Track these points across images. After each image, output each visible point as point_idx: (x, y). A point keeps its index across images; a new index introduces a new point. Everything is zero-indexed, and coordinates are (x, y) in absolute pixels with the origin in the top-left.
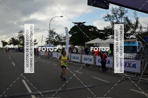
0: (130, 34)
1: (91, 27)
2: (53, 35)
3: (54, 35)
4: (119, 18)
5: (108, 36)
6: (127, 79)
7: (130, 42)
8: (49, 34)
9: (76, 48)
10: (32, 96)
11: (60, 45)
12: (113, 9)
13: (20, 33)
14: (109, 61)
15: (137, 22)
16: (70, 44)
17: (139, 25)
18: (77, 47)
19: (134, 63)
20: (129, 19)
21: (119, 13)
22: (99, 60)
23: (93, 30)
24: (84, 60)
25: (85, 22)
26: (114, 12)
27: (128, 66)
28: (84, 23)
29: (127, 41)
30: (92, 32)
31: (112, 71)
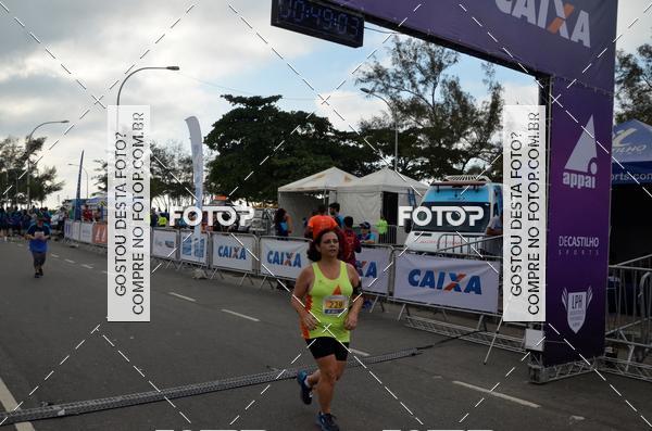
0: (467, 155)
1: (301, 118)
4: (422, 82)
5: (377, 158)
6: (443, 341)
7: (460, 185)
11: (166, 196)
12: (399, 45)
14: (373, 265)
15: (495, 106)
16: (210, 190)
20: (464, 88)
21: (424, 61)
23: (314, 130)
24: (270, 261)
25: (280, 97)
26: (401, 57)
27: (448, 288)
28: (276, 98)
29: (451, 181)
30: (311, 140)
31: (386, 306)
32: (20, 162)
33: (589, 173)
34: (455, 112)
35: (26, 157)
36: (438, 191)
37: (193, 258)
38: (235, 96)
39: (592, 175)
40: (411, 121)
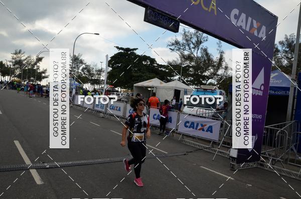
0: (208, 78)
1: (145, 58)
2: (77, 66)
3: (81, 64)
4: (193, 48)
5: (173, 76)
7: (206, 90)
8: (71, 61)
9: (118, 91)
10: (31, 170)
11: (89, 84)
12: (185, 32)
13: (16, 54)
14: (170, 118)
15: (221, 59)
16: (107, 83)
17: (224, 64)
18: (120, 90)
19: (211, 125)
20: (209, 51)
21: (194, 40)
22: (154, 116)
23: (149, 63)
24: (130, 113)
26: (186, 37)
27: (200, 129)
28: (135, 49)
29: (203, 88)
30: (148, 67)
31: (175, 134)
32: (33, 66)
33: (260, 90)
34: (205, 61)
35: (35, 64)
36: (198, 91)
37: (99, 109)
38: (120, 47)
39: (261, 91)
40: (188, 62)
